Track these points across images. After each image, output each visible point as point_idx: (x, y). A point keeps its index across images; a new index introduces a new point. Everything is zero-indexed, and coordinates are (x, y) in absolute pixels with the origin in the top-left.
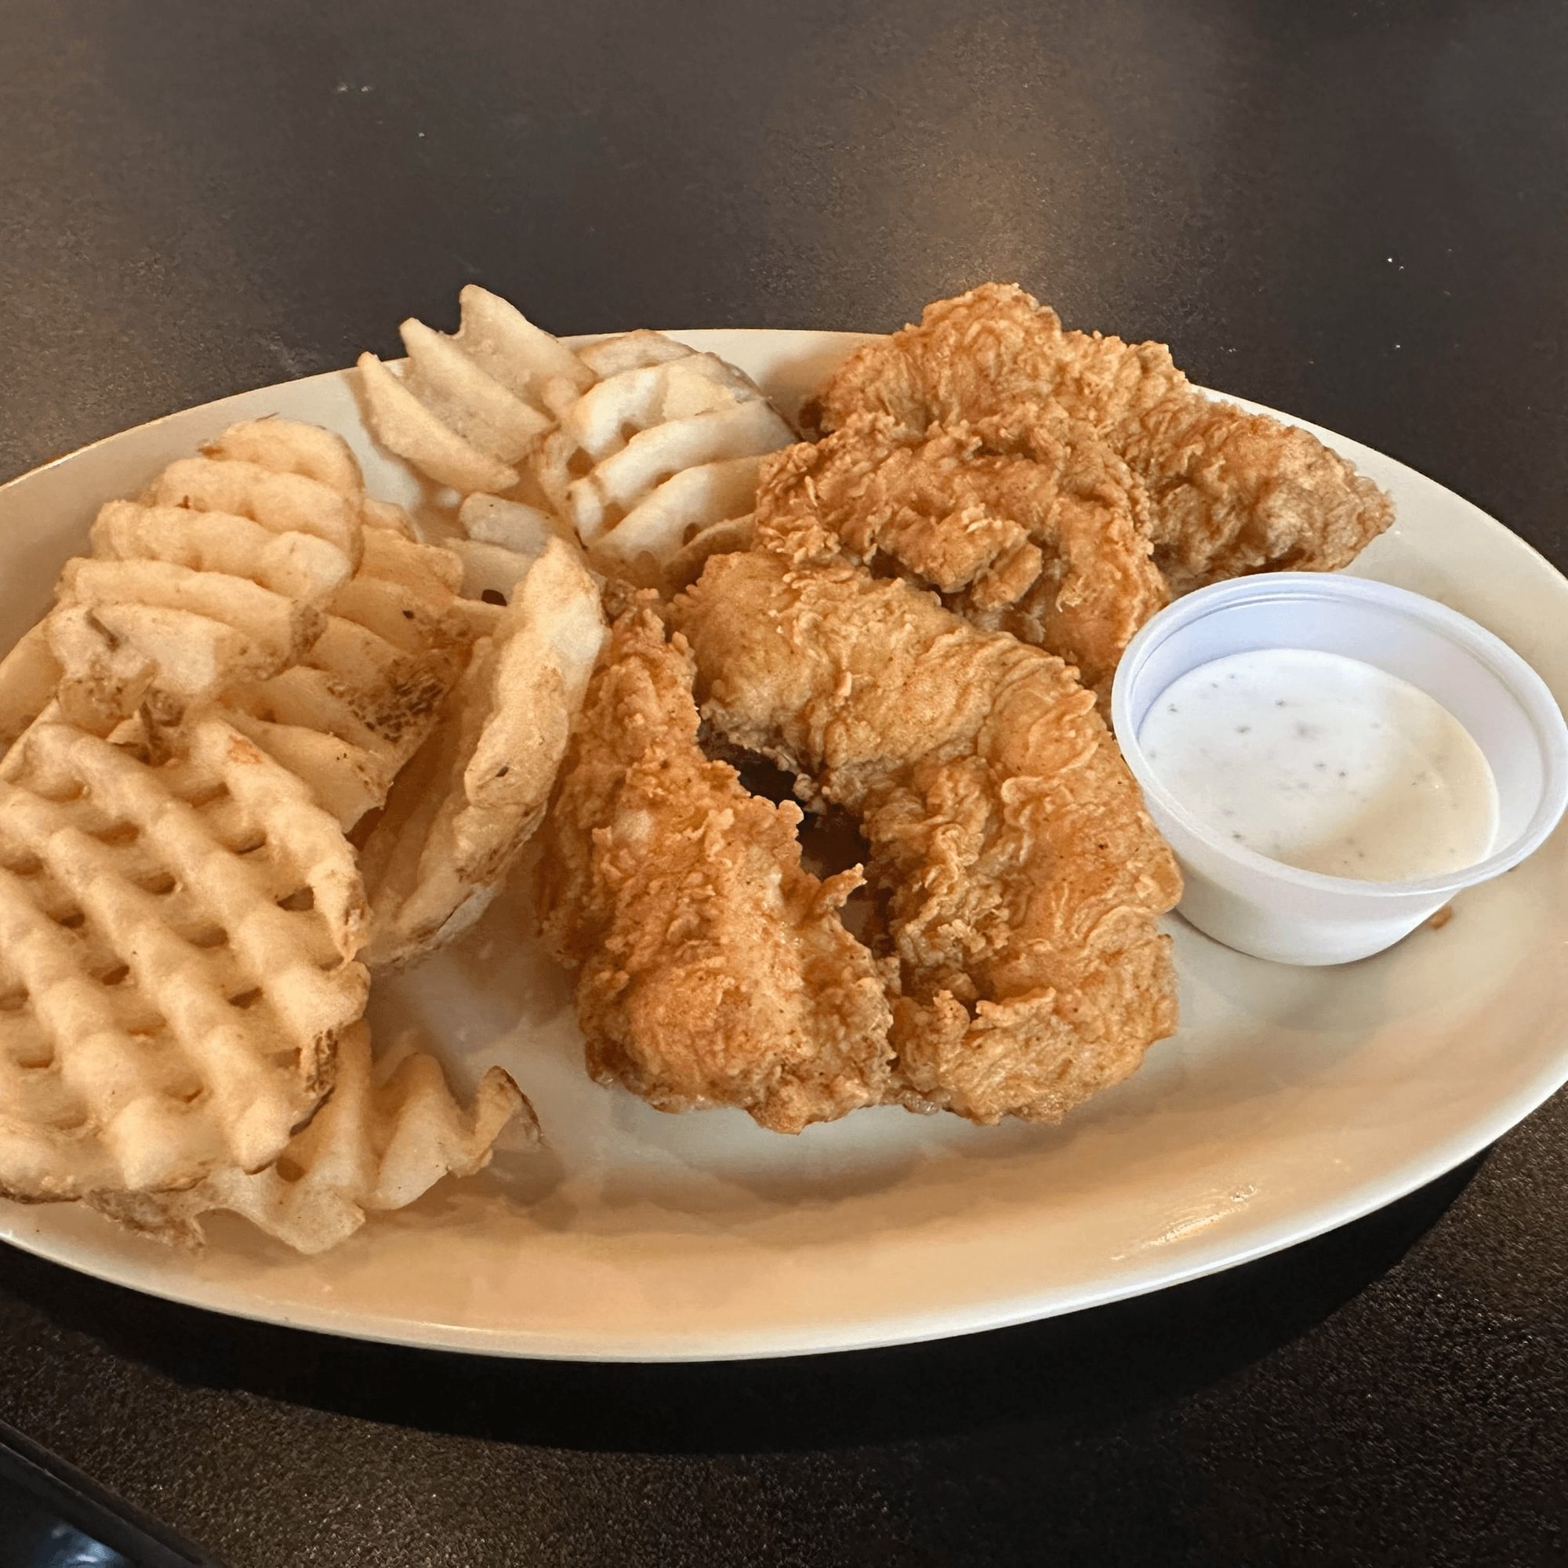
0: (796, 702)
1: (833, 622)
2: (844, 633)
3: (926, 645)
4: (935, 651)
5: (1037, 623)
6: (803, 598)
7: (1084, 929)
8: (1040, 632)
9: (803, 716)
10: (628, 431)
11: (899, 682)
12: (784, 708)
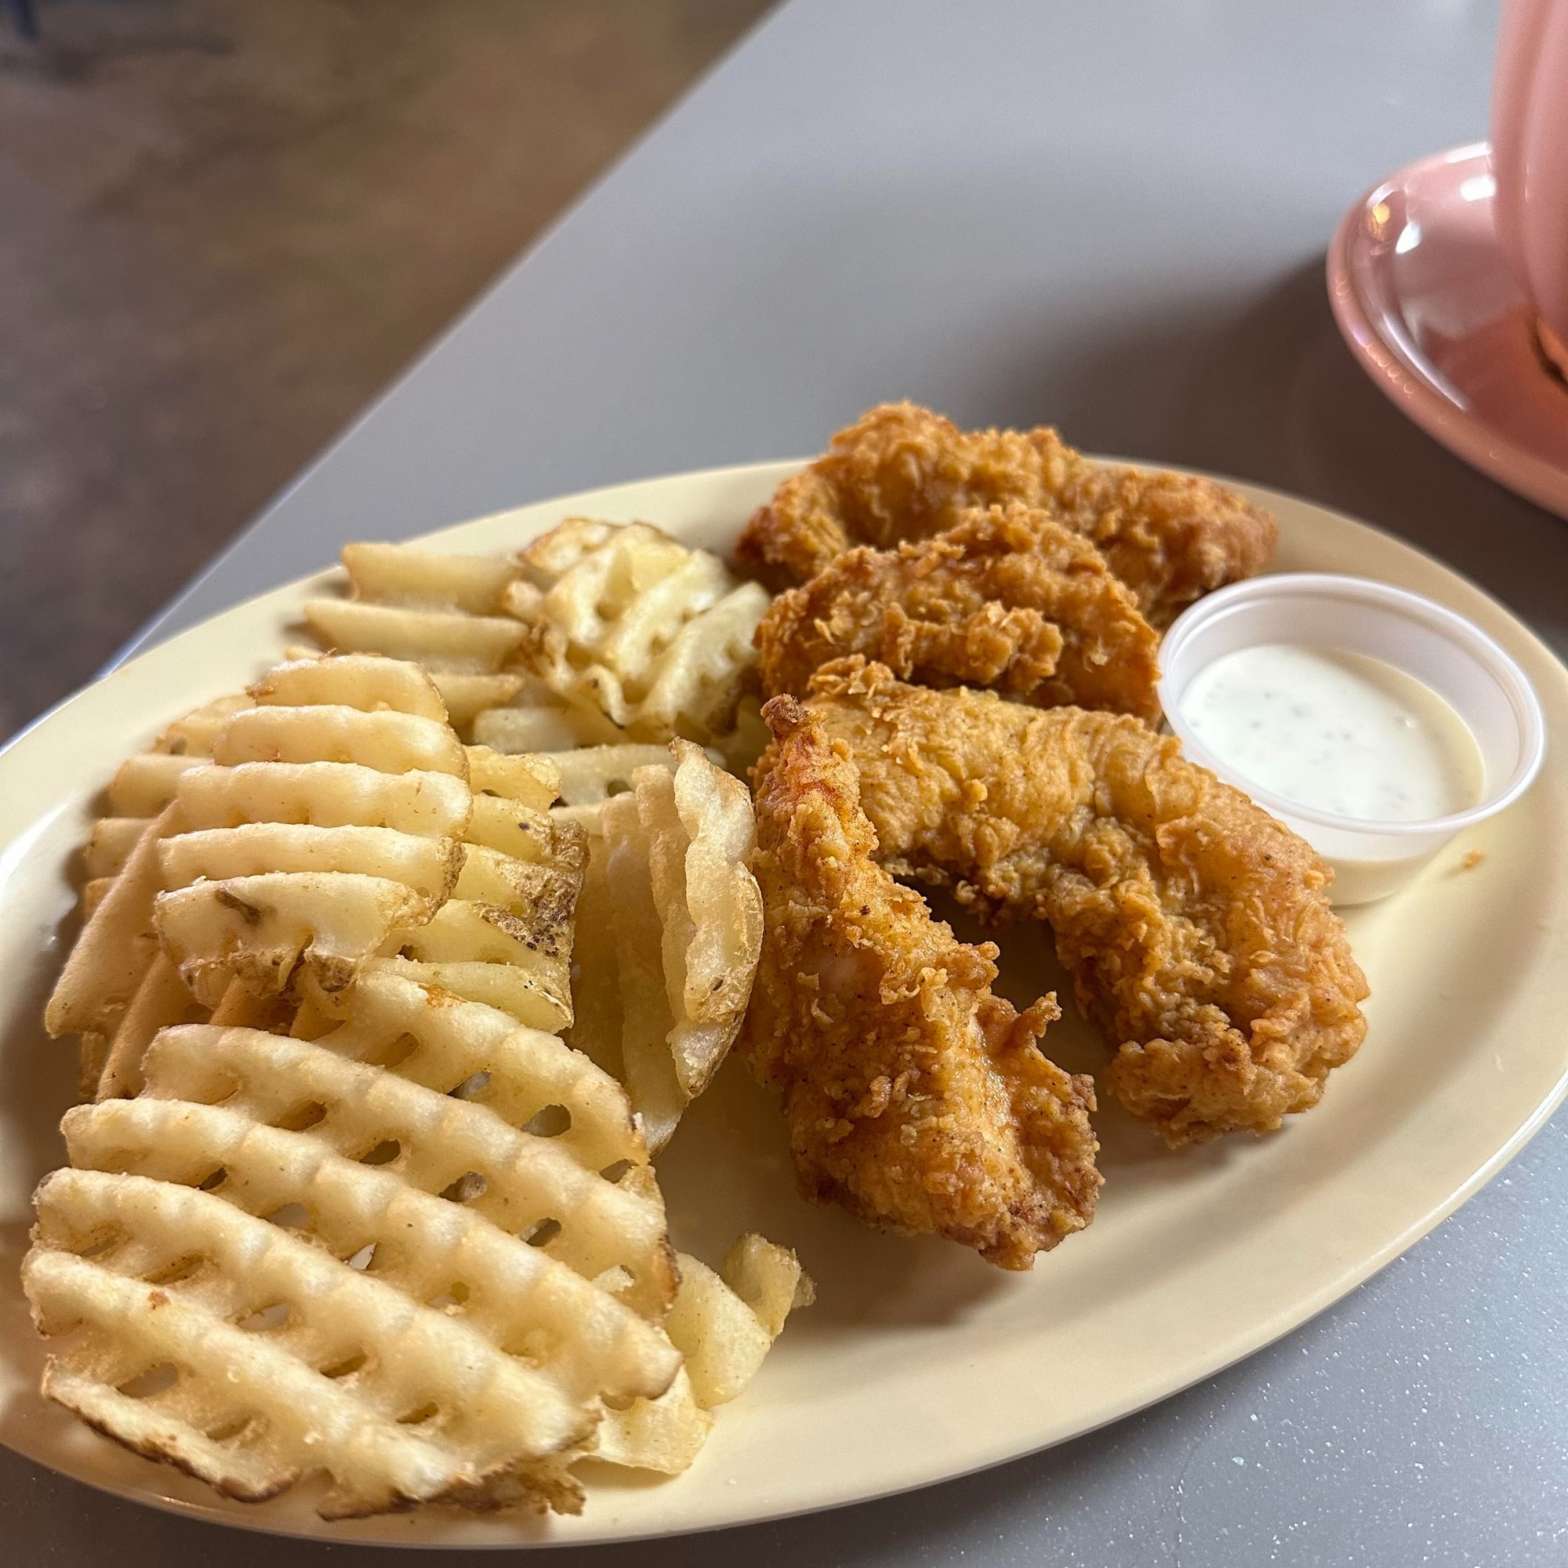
0: (935, 818)
1: (936, 740)
2: (952, 747)
3: (1022, 737)
4: (1032, 740)
5: (1065, 687)
6: (900, 727)
7: (1291, 931)
8: (1070, 693)
9: (947, 829)
10: (607, 614)
11: (1019, 772)
12: (926, 828)
